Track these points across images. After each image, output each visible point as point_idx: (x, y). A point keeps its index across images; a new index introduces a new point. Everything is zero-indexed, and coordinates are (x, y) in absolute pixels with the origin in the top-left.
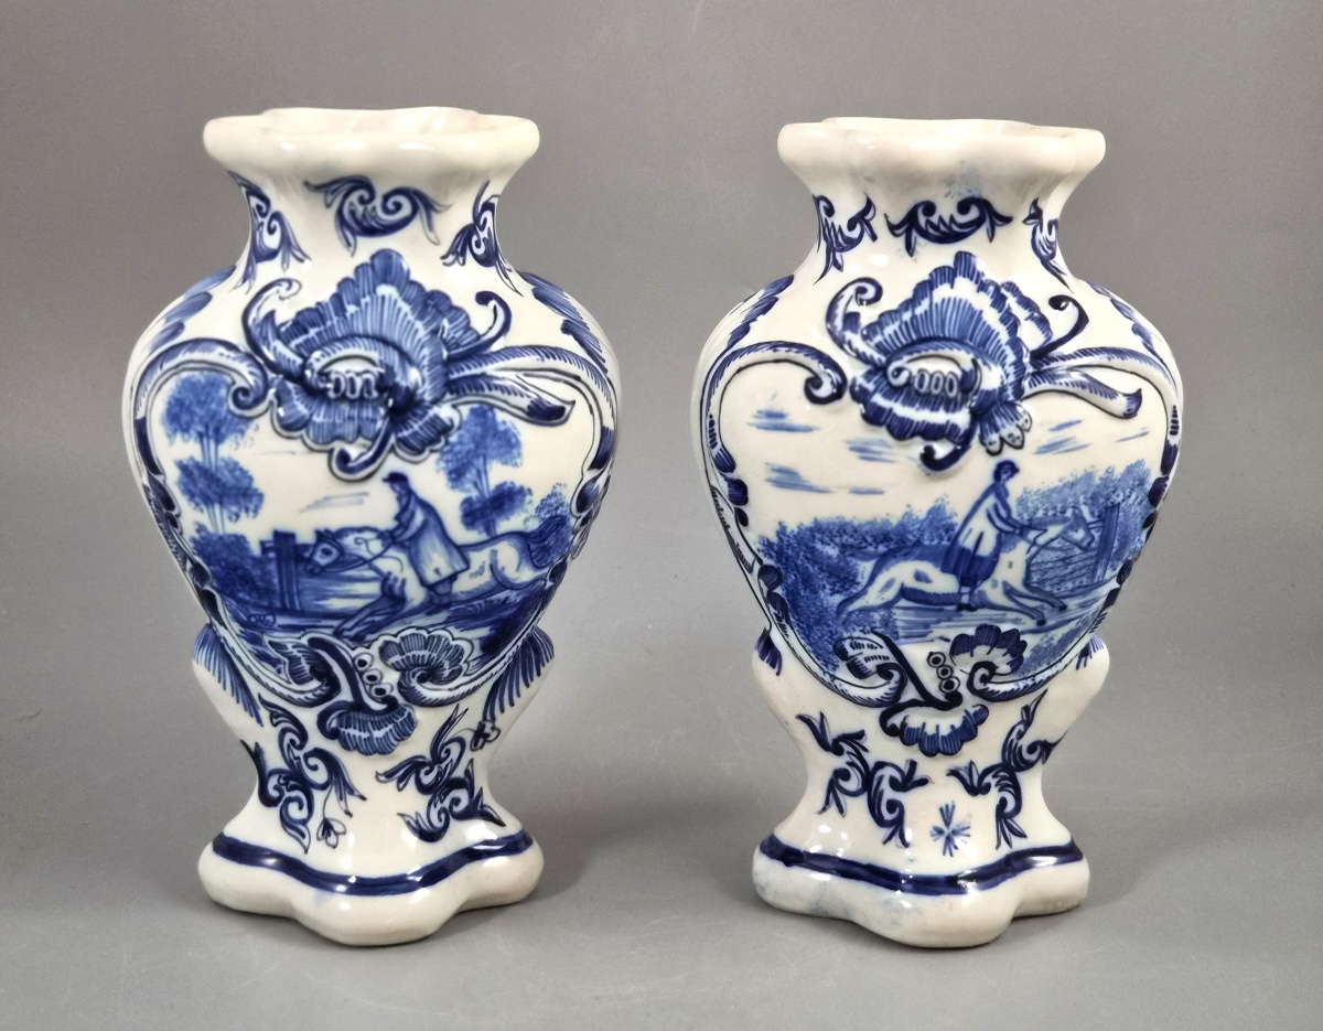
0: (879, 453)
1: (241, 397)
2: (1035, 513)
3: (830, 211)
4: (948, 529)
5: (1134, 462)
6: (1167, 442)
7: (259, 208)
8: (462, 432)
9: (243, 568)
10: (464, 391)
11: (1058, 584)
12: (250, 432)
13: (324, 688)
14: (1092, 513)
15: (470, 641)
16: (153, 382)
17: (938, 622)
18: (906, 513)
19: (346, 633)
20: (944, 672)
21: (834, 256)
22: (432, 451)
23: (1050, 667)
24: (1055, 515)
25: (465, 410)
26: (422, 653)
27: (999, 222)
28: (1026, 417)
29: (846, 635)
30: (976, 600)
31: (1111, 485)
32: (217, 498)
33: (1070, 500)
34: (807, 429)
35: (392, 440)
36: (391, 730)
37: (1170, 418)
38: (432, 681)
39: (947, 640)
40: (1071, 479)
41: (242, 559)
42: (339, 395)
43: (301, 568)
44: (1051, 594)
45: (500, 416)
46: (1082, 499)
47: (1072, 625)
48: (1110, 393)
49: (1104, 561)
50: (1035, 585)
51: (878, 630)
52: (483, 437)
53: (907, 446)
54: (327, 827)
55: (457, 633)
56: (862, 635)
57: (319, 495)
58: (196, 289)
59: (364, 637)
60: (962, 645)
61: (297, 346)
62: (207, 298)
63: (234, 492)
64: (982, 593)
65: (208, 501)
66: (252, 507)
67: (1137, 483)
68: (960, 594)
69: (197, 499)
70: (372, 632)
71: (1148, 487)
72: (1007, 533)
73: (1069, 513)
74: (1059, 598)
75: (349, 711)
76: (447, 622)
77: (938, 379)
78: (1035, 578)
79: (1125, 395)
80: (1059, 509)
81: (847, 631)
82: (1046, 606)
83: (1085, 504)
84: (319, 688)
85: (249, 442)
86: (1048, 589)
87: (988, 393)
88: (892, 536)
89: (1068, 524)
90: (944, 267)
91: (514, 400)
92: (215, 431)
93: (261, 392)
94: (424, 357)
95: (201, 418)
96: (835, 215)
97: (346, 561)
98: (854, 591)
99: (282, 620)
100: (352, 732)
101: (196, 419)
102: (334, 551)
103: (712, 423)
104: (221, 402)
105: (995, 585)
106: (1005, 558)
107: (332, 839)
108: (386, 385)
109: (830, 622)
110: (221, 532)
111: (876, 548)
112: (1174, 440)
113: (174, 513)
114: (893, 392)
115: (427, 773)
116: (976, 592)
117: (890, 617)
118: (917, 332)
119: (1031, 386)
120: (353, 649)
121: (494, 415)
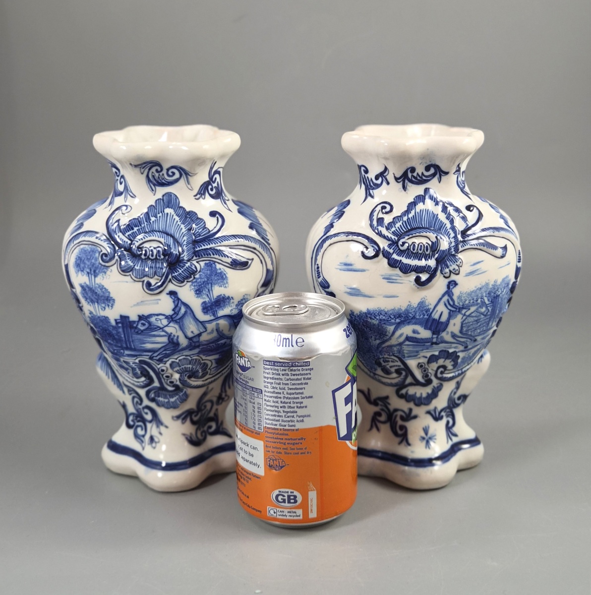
0: (396, 280)
1: (104, 258)
2: (465, 302)
3: (366, 171)
4: (427, 310)
5: (505, 276)
6: (517, 266)
7: (116, 173)
8: (201, 273)
9: (108, 330)
10: (202, 256)
11: (474, 331)
12: (108, 273)
13: (147, 380)
14: (488, 300)
15: (210, 361)
16: (70, 249)
17: (422, 350)
18: (409, 305)
19: (155, 358)
20: (425, 371)
21: (369, 192)
22: (187, 282)
23: (468, 364)
24: (473, 302)
25: (202, 264)
26: (189, 366)
27: (443, 174)
28: (460, 261)
29: (381, 357)
30: (439, 340)
31: (496, 287)
32: (96, 301)
33: (480, 295)
34: (363, 271)
35: (170, 277)
36: (178, 398)
37: (518, 255)
38: (195, 378)
39: (426, 357)
40: (480, 286)
41: (108, 326)
42: (146, 257)
43: (133, 330)
44: (471, 335)
45: (218, 266)
46: (484, 295)
47: (478, 347)
48: (495, 247)
49: (492, 319)
50: (465, 332)
51: (395, 354)
52: (211, 275)
53: (408, 276)
54: (152, 439)
55: (204, 358)
56: (388, 357)
57: (139, 300)
58: (91, 208)
59: (163, 360)
60: (432, 359)
61: (128, 235)
62: (95, 211)
63: (103, 298)
64: (442, 337)
65: (92, 302)
66: (110, 305)
67: (506, 285)
68: (432, 338)
69: (88, 300)
70: (166, 358)
71: (510, 286)
72: (453, 311)
73: (479, 301)
74: (474, 337)
75: (158, 391)
76: (199, 353)
77: (421, 246)
78: (465, 329)
79: (501, 248)
80: (475, 300)
81: (381, 355)
82: (468, 340)
83: (486, 296)
84: (145, 381)
85: (108, 277)
86: (470, 333)
87: (444, 251)
88: (402, 315)
89: (479, 306)
90: (420, 195)
91: (224, 259)
92: (94, 272)
93: (113, 256)
94: (184, 240)
95: (88, 266)
96: (369, 173)
97: (151, 328)
98: (385, 339)
99: (127, 352)
100: (161, 399)
101: (86, 266)
102: (147, 324)
103: (318, 268)
104: (96, 260)
105: (448, 333)
106: (452, 322)
107: (154, 445)
108: (167, 253)
109: (374, 351)
110: (99, 315)
111: (395, 320)
112: (520, 265)
113: (81, 305)
114: (401, 253)
115: (195, 416)
116: (439, 337)
117: (401, 349)
118: (410, 225)
119: (462, 247)
120: (159, 365)
121: (215, 265)
